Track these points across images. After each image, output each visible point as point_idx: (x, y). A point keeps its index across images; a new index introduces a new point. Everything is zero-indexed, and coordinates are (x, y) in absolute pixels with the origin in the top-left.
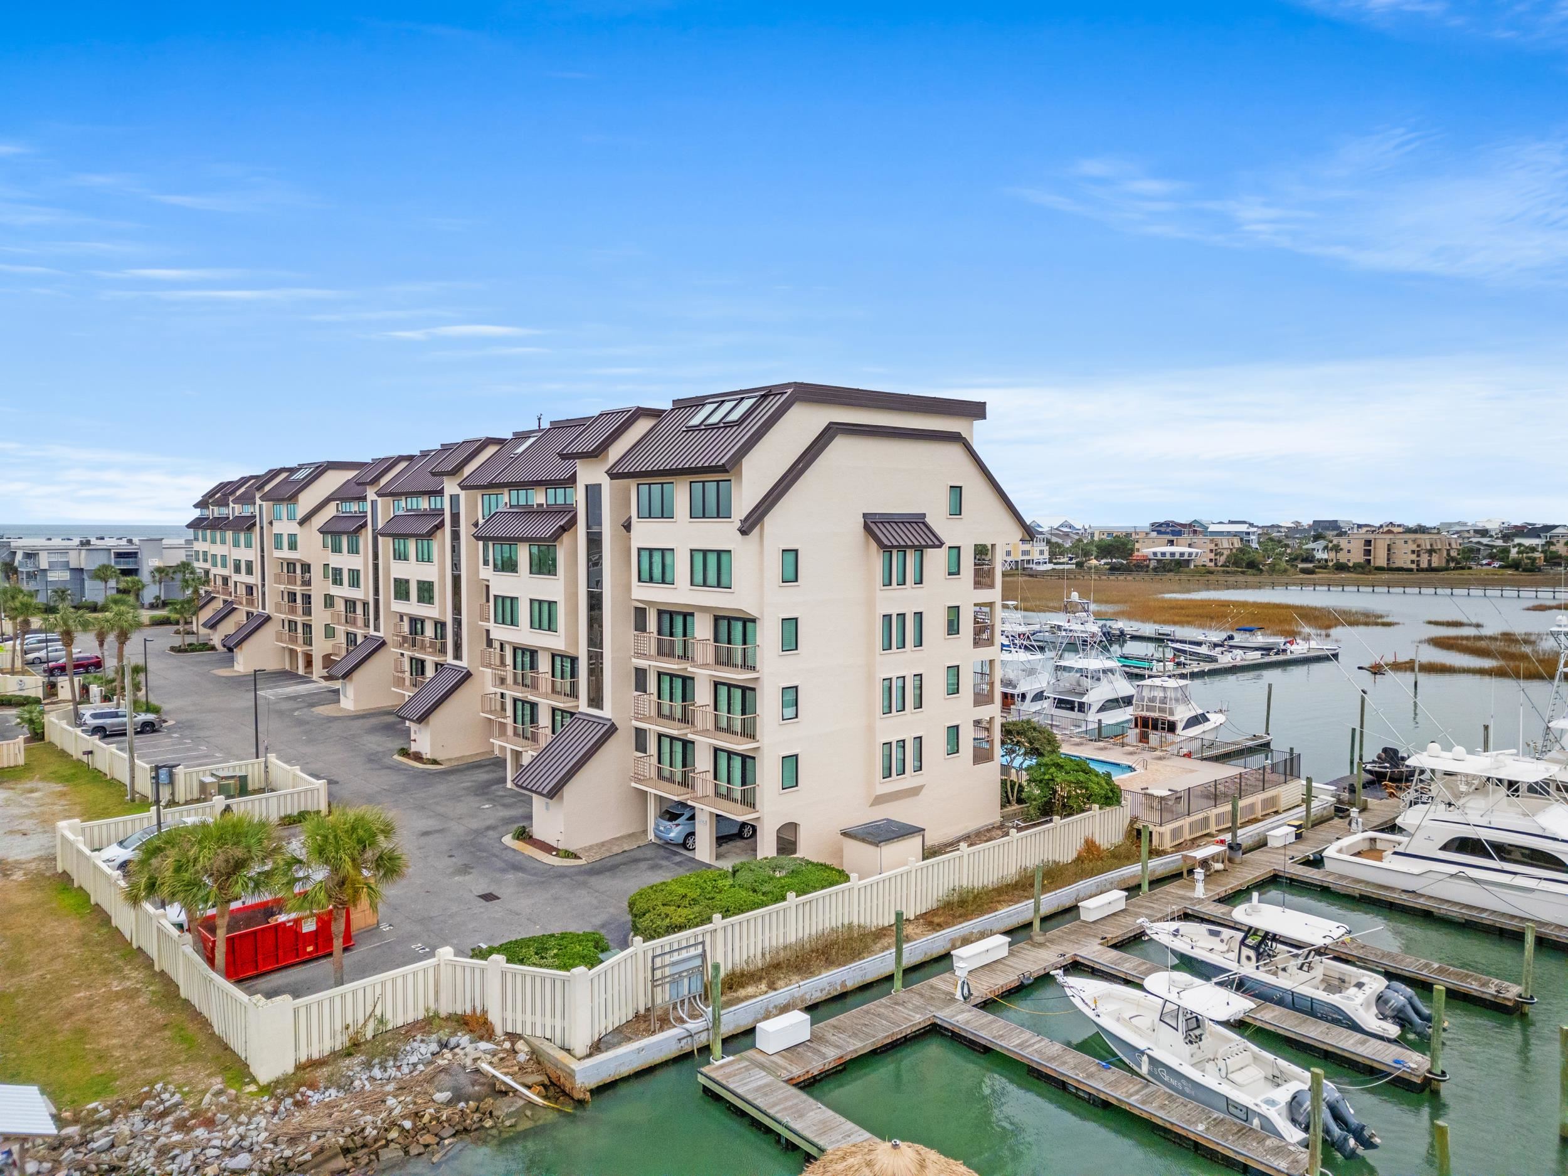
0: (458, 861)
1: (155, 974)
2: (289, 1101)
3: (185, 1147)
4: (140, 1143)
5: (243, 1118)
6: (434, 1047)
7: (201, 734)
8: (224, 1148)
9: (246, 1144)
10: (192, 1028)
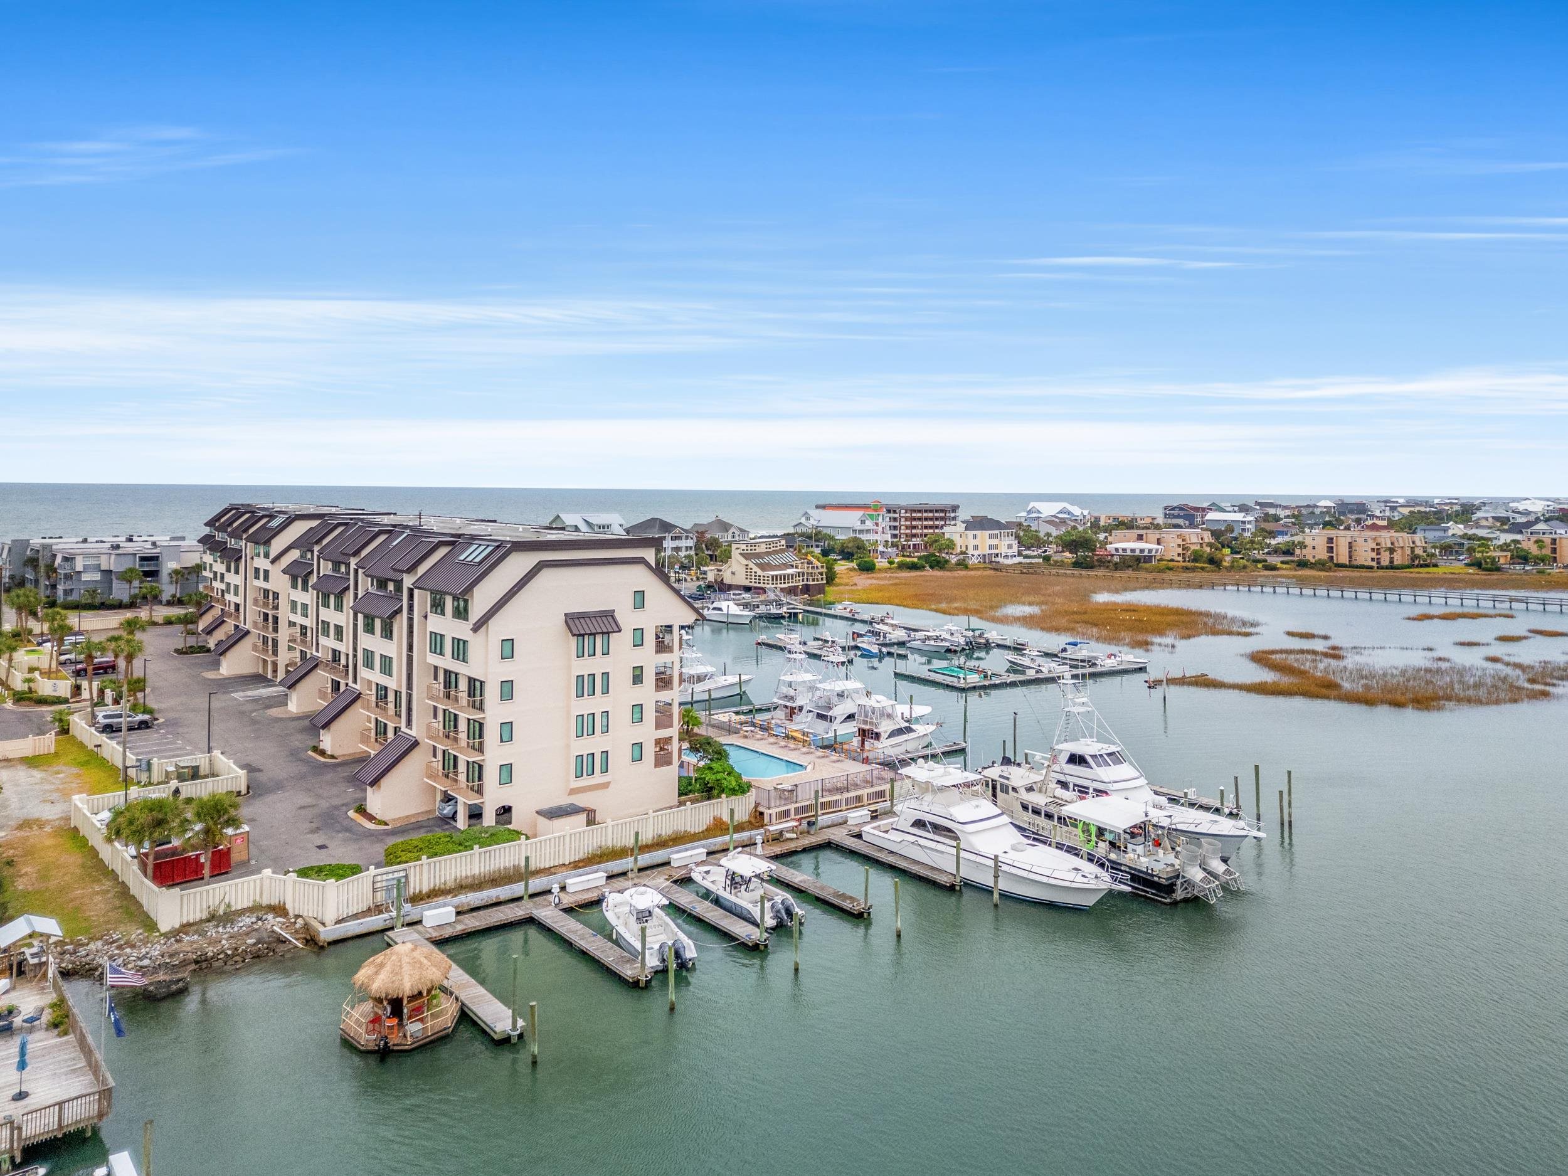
0: (314, 825)
1: (119, 883)
2: (173, 939)
3: (120, 956)
4: (100, 954)
5: (149, 945)
6: (254, 920)
7: (180, 730)
8: (138, 957)
9: (149, 956)
10: (133, 908)
